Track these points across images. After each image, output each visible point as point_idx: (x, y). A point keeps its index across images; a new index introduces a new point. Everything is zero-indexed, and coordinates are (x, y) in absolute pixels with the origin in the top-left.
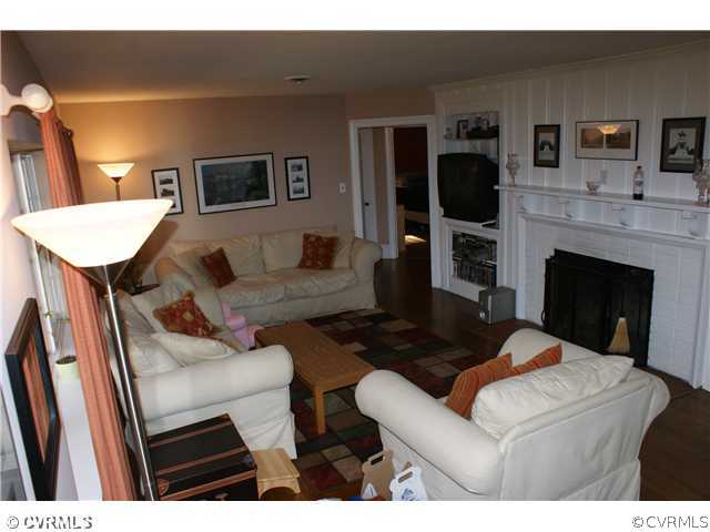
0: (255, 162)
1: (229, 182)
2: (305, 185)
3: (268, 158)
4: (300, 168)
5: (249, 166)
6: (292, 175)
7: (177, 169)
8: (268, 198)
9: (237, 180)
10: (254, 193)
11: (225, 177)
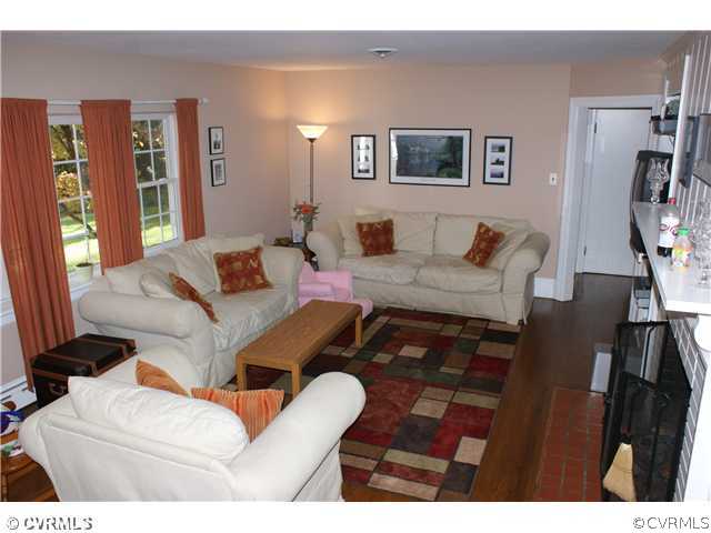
0: (450, 138)
1: (422, 155)
2: (504, 169)
3: (465, 135)
4: (502, 149)
5: (444, 141)
6: (492, 156)
7: (374, 137)
8: (460, 177)
9: (429, 154)
10: (447, 170)
11: (418, 149)
